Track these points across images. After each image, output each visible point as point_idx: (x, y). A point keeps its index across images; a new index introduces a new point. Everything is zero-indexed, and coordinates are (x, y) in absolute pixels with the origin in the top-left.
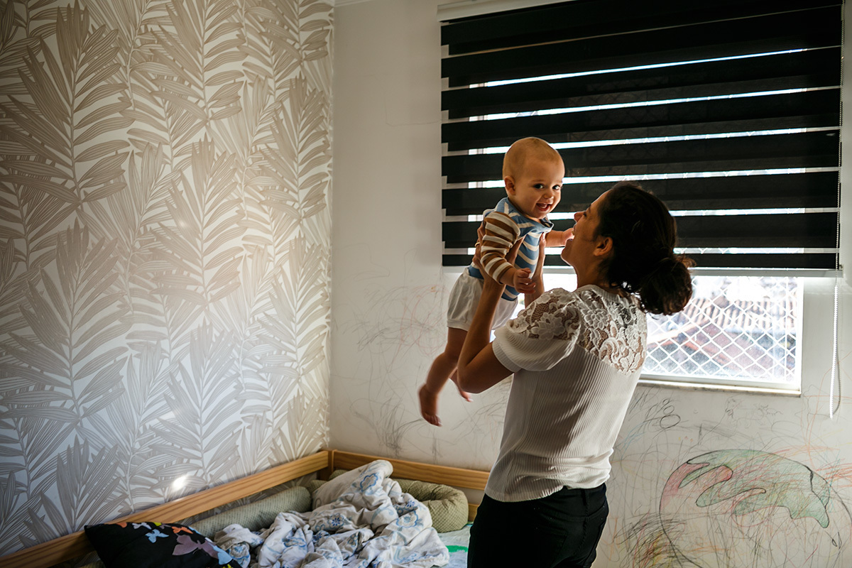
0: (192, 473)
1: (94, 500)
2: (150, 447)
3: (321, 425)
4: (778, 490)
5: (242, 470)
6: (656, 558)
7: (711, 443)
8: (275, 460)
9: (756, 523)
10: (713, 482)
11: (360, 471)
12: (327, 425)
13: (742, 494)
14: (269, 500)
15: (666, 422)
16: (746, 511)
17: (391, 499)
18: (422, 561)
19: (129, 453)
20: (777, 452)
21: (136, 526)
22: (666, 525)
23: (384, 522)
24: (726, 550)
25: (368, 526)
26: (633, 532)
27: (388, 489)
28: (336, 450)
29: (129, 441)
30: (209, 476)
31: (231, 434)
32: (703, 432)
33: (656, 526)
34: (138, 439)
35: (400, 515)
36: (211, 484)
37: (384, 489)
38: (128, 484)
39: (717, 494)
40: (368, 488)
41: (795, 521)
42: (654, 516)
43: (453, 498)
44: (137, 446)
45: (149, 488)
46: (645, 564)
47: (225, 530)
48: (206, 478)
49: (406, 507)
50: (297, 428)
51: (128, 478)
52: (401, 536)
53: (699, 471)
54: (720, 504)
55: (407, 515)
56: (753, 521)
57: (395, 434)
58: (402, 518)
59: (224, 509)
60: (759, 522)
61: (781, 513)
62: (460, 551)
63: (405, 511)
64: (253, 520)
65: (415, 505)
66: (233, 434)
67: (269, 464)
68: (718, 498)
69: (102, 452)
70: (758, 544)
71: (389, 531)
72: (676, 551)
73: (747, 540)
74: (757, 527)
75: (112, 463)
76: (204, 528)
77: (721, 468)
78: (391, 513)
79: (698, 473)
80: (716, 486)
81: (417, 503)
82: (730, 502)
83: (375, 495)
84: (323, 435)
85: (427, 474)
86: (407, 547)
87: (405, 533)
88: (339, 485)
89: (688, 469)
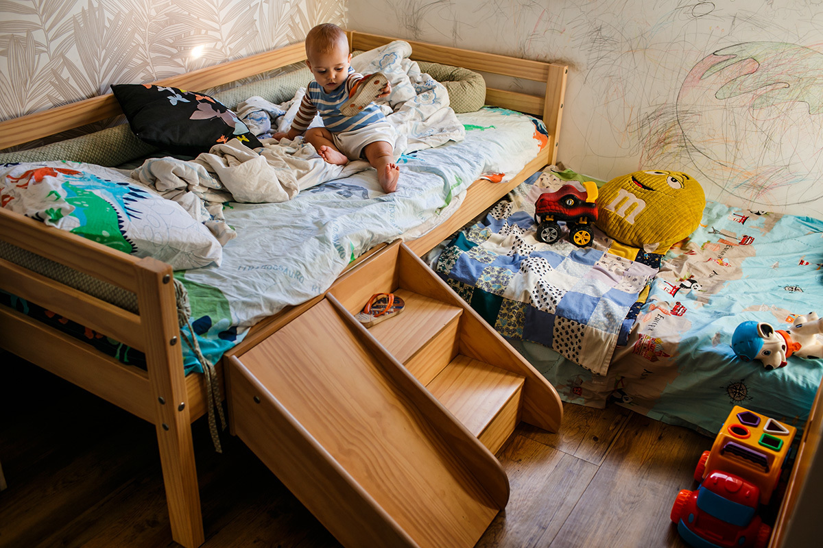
0: (211, 45)
1: (116, 66)
2: (167, 15)
3: (340, 4)
4: (803, 86)
5: (261, 46)
6: (665, 147)
7: (743, 33)
8: (294, 37)
9: (772, 117)
10: (737, 74)
11: (379, 51)
12: (345, 6)
13: (764, 88)
14: (289, 76)
15: (700, 10)
16: (765, 105)
17: (410, 78)
18: (438, 136)
19: (145, 20)
20: (811, 46)
21: (160, 89)
22: (680, 116)
23: (402, 99)
24: (736, 142)
25: (388, 103)
26: (647, 121)
27: (407, 68)
28: (354, 31)
29: (144, 7)
30: (228, 49)
31: (248, 8)
32: (737, 22)
33: (671, 116)
34: (154, 6)
35: (418, 93)
36: (231, 58)
37: (403, 68)
38: (147, 52)
39: (739, 87)
40: (386, 66)
41: (813, 117)
42: (670, 107)
43: (471, 80)
44: (153, 13)
45: (169, 57)
46: (654, 153)
47: (247, 101)
48: (226, 51)
49: (425, 86)
50: (315, 6)
51: (147, 46)
52: (419, 112)
53: (725, 62)
54: (739, 97)
55: (426, 93)
56: (770, 115)
57: (415, 16)
58: (420, 95)
59: (244, 82)
60: (775, 116)
61: (801, 107)
62: (476, 129)
63: (423, 89)
64: (273, 94)
65: (433, 84)
66: (250, 7)
67: (287, 42)
68: (738, 91)
69: (118, 16)
70: (769, 138)
71: (408, 107)
72: (687, 141)
73: (759, 133)
74: (772, 121)
75: (129, 29)
76: (226, 99)
77: (748, 60)
78: (410, 91)
79: (723, 64)
80: (738, 79)
81: (435, 82)
82: (750, 95)
83: (394, 73)
84: (342, 16)
85: (446, 57)
86: (424, 123)
87: (423, 110)
88: (358, 64)
89: (713, 60)
